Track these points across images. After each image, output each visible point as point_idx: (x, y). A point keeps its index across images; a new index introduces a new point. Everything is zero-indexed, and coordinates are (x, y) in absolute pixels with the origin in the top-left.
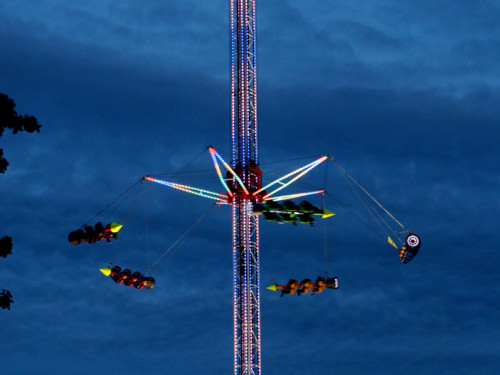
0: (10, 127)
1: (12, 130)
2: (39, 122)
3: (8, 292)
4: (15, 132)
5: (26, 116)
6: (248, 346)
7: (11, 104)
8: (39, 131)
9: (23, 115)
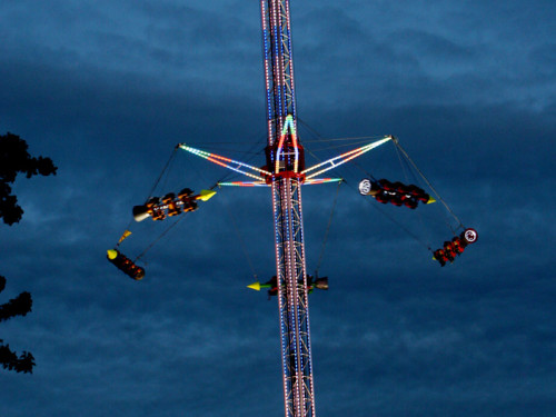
0: (23, 171)
1: (25, 174)
2: (55, 164)
3: (30, 354)
4: (29, 177)
5: (41, 158)
6: (300, 401)
7: (23, 145)
8: (55, 174)
9: (37, 157)
